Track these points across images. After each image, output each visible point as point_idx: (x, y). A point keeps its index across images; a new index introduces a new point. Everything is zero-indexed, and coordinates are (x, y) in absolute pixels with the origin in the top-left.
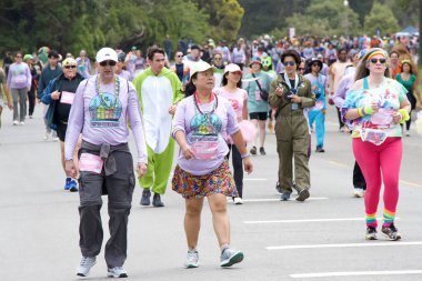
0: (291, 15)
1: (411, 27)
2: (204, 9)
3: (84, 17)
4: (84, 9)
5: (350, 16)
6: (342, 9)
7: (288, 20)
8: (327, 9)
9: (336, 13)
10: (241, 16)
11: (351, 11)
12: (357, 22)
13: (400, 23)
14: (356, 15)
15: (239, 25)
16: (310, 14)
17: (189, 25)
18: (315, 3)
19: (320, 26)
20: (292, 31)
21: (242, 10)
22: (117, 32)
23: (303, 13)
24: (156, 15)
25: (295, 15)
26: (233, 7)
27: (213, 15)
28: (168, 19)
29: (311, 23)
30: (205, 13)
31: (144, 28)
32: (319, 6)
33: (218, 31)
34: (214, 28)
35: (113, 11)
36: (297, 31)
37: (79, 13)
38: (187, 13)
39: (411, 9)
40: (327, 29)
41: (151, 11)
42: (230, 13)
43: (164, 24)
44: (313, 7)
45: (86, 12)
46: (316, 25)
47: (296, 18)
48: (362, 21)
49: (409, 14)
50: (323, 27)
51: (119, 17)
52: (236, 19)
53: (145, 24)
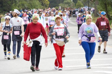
0: (60, 4)
1: (86, 6)
2: (40, 2)
3: (14, 4)
4: (14, 2)
5: (73, 4)
6: (71, 2)
7: (59, 4)
8: (68, 2)
9: (70, 3)
10: (49, 4)
11: (73, 3)
12: (74, 5)
13: (84, 5)
14: (74, 3)
15: (48, 6)
16: (64, 3)
17: (37, 6)
18: (65, 1)
19: (66, 6)
20: (60, 7)
21: (49, 2)
22: (21, 7)
23: (63, 3)
24: (30, 3)
25: (61, 3)
26: (47, 2)
27: (42, 3)
28: (32, 4)
29: (64, 5)
30: (41, 3)
31: (27, 6)
32: (66, 1)
33: (44, 7)
34: (43, 6)
35: (20, 3)
36: (61, 7)
37: (13, 3)
38: (37, 3)
39: (86, 2)
40: (68, 6)
41: (29, 3)
42: (46, 3)
43: (32, 6)
44: (65, 2)
45: (14, 3)
46: (65, 6)
47: (61, 4)
48: (75, 5)
49: (86, 3)
50: (67, 6)
51: (22, 4)
52: (48, 4)
53: (27, 5)
